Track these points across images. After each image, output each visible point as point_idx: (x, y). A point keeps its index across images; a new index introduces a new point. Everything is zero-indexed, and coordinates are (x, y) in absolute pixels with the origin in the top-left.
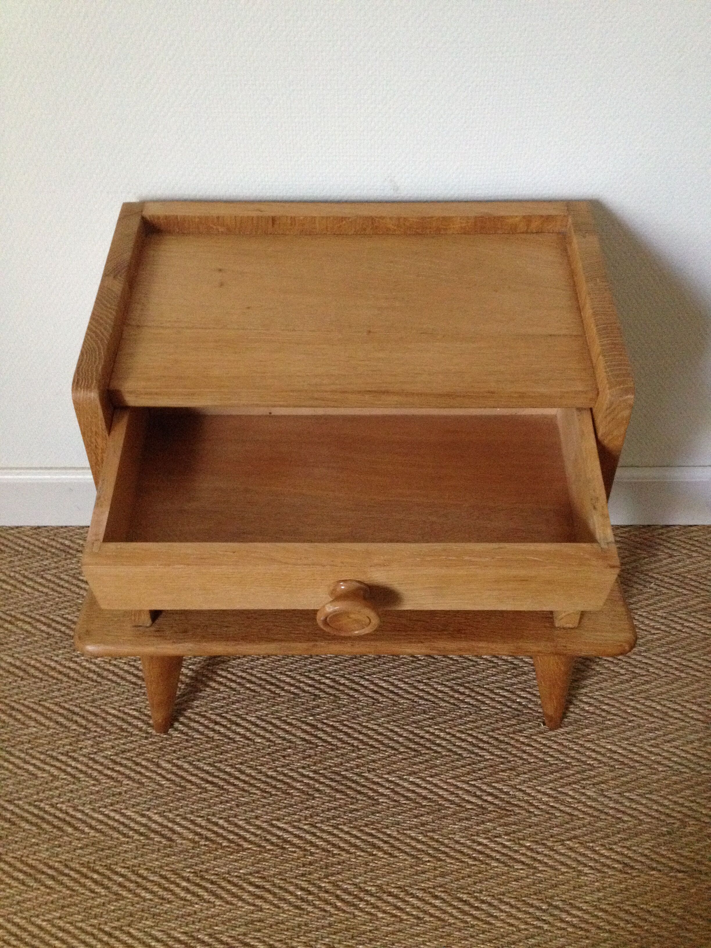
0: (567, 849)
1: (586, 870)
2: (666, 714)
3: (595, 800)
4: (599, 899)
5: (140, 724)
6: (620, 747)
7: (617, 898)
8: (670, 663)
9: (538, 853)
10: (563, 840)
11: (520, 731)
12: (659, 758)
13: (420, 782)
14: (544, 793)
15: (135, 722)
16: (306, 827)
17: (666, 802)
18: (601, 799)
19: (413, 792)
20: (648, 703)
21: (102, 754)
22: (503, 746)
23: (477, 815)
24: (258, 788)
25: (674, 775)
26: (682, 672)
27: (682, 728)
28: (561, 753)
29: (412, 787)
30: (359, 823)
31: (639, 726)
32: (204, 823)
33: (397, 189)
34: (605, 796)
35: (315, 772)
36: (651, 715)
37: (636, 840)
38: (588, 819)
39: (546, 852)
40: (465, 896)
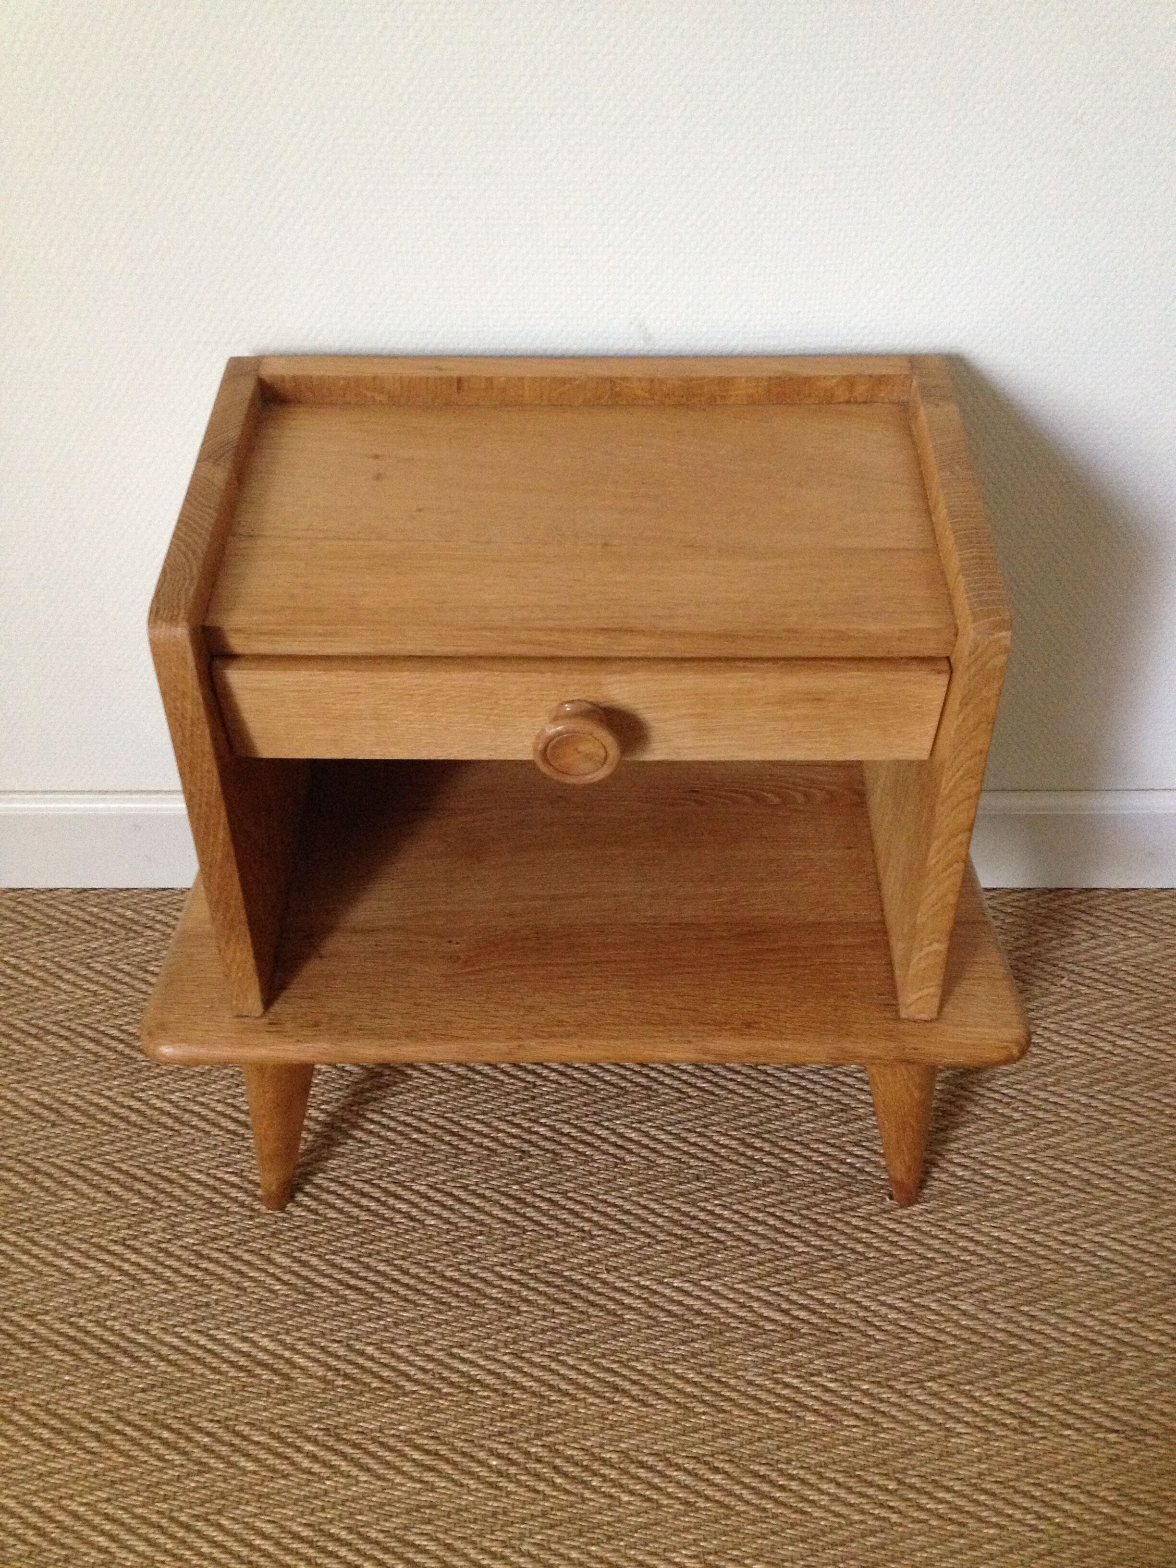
0: (930, 1394)
1: (960, 1428)
2: (1088, 1182)
3: (974, 1317)
4: (980, 1474)
5: (241, 1196)
6: (1014, 1233)
7: (1010, 1473)
8: (1094, 1103)
9: (881, 1401)
10: (922, 1381)
11: (852, 1209)
12: (1078, 1253)
13: (691, 1289)
14: (891, 1307)
15: (234, 1193)
16: (506, 1358)
17: (1089, 1322)
18: (983, 1316)
19: (680, 1303)
20: (1059, 1165)
21: (180, 1243)
22: (824, 1232)
23: (782, 1341)
24: (430, 1297)
25: (1101, 1278)
26: (1113, 1116)
27: (1114, 1205)
28: (920, 1243)
29: (678, 1297)
30: (592, 1352)
31: (1045, 1201)
32: (342, 1352)
33: (648, 338)
34: (991, 1312)
35: (521, 1271)
36: (1064, 1184)
37: (1041, 1380)
38: (963, 1347)
39: (894, 1399)
40: (763, 1468)
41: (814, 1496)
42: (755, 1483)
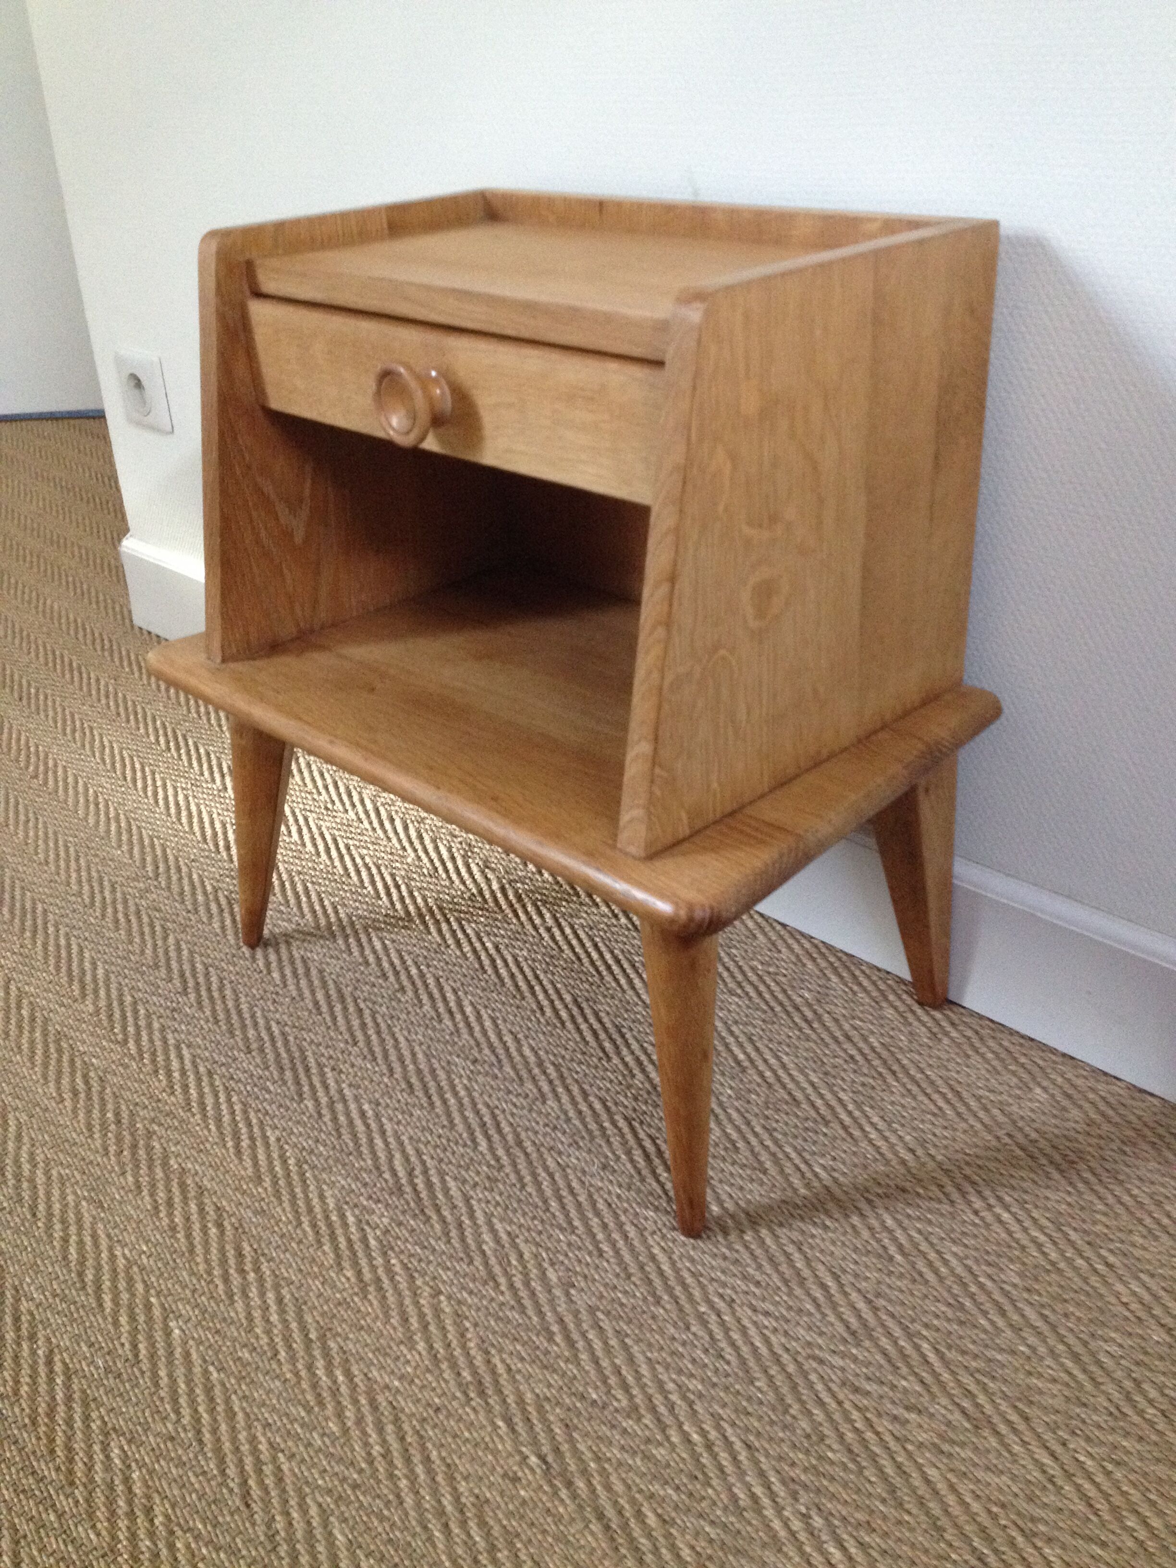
0: (433, 1306)
1: (421, 1346)
2: (801, 1279)
3: (547, 1287)
4: (387, 1387)
6: (673, 1263)
8: (899, 1233)
9: (392, 1280)
10: (441, 1293)
11: (560, 1153)
12: (712, 1318)
13: (370, 1116)
14: (493, 1231)
16: (202, 1069)
17: (644, 1370)
18: (557, 1292)
19: (351, 1123)
20: (791, 1249)
21: (138, 901)
22: (516, 1151)
23: (382, 1190)
25: (706, 1351)
26: (904, 1254)
27: (800, 1311)
28: (580, 1210)
29: (355, 1114)
30: (254, 1104)
32: (128, 1003)
34: (567, 1294)
35: (284, 1033)
36: (775, 1265)
37: (534, 1370)
38: (508, 1297)
39: (403, 1286)
40: (248, 1249)
41: (254, 1292)
42: (231, 1253)
